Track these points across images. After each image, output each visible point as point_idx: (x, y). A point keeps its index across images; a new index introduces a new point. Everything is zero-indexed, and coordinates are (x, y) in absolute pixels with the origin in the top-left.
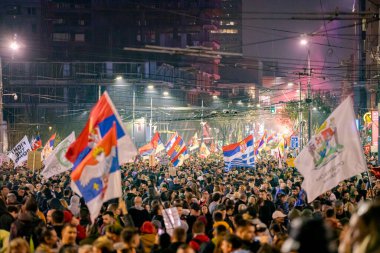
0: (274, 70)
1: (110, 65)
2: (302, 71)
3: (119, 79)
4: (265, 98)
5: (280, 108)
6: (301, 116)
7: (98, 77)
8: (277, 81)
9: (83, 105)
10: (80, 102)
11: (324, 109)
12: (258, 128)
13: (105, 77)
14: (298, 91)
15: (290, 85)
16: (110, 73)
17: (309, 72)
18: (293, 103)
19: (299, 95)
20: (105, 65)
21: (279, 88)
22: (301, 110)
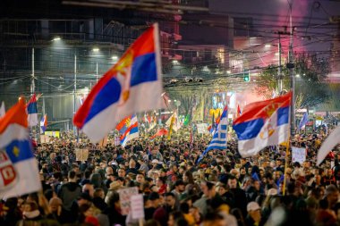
0: (247, 28)
1: (45, 23)
2: (282, 30)
3: (57, 40)
4: (237, 63)
5: (255, 74)
6: (281, 85)
7: (31, 37)
8: (252, 42)
9: (12, 72)
10: (9, 68)
11: (310, 76)
12: (228, 99)
13: (40, 37)
14: (278, 54)
15: (268, 46)
16: (45, 32)
17: (290, 30)
18: (271, 69)
19: (279, 59)
20: (39, 23)
21: (254, 50)
22: (281, 77)
